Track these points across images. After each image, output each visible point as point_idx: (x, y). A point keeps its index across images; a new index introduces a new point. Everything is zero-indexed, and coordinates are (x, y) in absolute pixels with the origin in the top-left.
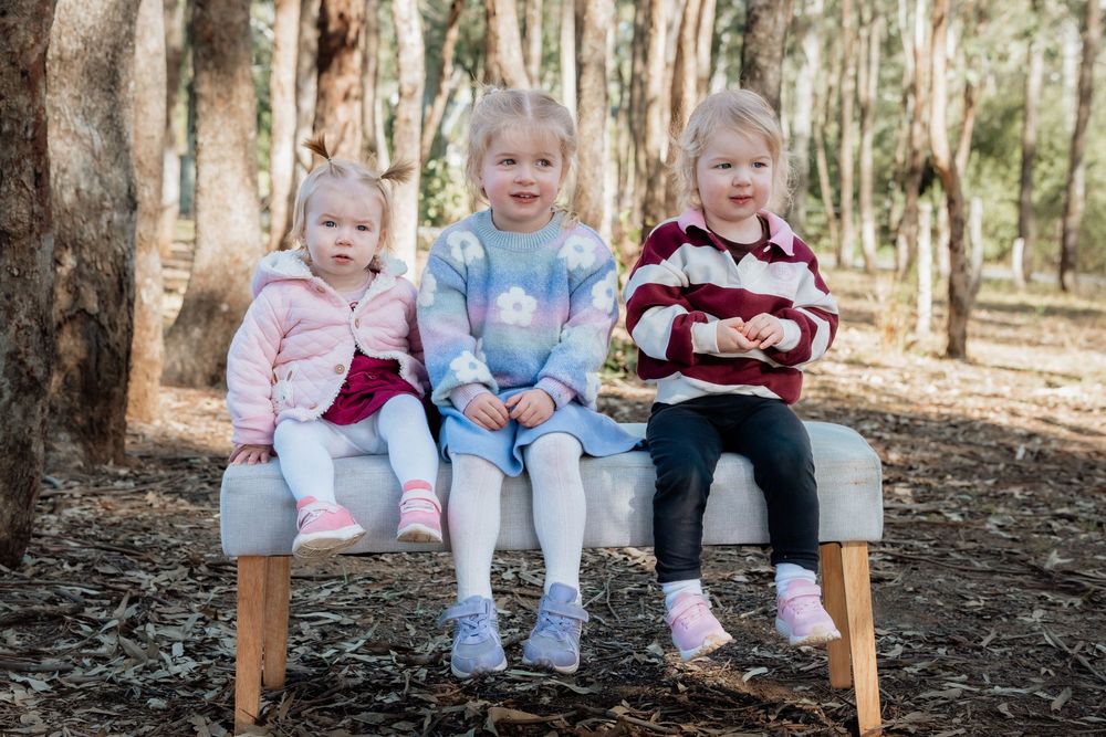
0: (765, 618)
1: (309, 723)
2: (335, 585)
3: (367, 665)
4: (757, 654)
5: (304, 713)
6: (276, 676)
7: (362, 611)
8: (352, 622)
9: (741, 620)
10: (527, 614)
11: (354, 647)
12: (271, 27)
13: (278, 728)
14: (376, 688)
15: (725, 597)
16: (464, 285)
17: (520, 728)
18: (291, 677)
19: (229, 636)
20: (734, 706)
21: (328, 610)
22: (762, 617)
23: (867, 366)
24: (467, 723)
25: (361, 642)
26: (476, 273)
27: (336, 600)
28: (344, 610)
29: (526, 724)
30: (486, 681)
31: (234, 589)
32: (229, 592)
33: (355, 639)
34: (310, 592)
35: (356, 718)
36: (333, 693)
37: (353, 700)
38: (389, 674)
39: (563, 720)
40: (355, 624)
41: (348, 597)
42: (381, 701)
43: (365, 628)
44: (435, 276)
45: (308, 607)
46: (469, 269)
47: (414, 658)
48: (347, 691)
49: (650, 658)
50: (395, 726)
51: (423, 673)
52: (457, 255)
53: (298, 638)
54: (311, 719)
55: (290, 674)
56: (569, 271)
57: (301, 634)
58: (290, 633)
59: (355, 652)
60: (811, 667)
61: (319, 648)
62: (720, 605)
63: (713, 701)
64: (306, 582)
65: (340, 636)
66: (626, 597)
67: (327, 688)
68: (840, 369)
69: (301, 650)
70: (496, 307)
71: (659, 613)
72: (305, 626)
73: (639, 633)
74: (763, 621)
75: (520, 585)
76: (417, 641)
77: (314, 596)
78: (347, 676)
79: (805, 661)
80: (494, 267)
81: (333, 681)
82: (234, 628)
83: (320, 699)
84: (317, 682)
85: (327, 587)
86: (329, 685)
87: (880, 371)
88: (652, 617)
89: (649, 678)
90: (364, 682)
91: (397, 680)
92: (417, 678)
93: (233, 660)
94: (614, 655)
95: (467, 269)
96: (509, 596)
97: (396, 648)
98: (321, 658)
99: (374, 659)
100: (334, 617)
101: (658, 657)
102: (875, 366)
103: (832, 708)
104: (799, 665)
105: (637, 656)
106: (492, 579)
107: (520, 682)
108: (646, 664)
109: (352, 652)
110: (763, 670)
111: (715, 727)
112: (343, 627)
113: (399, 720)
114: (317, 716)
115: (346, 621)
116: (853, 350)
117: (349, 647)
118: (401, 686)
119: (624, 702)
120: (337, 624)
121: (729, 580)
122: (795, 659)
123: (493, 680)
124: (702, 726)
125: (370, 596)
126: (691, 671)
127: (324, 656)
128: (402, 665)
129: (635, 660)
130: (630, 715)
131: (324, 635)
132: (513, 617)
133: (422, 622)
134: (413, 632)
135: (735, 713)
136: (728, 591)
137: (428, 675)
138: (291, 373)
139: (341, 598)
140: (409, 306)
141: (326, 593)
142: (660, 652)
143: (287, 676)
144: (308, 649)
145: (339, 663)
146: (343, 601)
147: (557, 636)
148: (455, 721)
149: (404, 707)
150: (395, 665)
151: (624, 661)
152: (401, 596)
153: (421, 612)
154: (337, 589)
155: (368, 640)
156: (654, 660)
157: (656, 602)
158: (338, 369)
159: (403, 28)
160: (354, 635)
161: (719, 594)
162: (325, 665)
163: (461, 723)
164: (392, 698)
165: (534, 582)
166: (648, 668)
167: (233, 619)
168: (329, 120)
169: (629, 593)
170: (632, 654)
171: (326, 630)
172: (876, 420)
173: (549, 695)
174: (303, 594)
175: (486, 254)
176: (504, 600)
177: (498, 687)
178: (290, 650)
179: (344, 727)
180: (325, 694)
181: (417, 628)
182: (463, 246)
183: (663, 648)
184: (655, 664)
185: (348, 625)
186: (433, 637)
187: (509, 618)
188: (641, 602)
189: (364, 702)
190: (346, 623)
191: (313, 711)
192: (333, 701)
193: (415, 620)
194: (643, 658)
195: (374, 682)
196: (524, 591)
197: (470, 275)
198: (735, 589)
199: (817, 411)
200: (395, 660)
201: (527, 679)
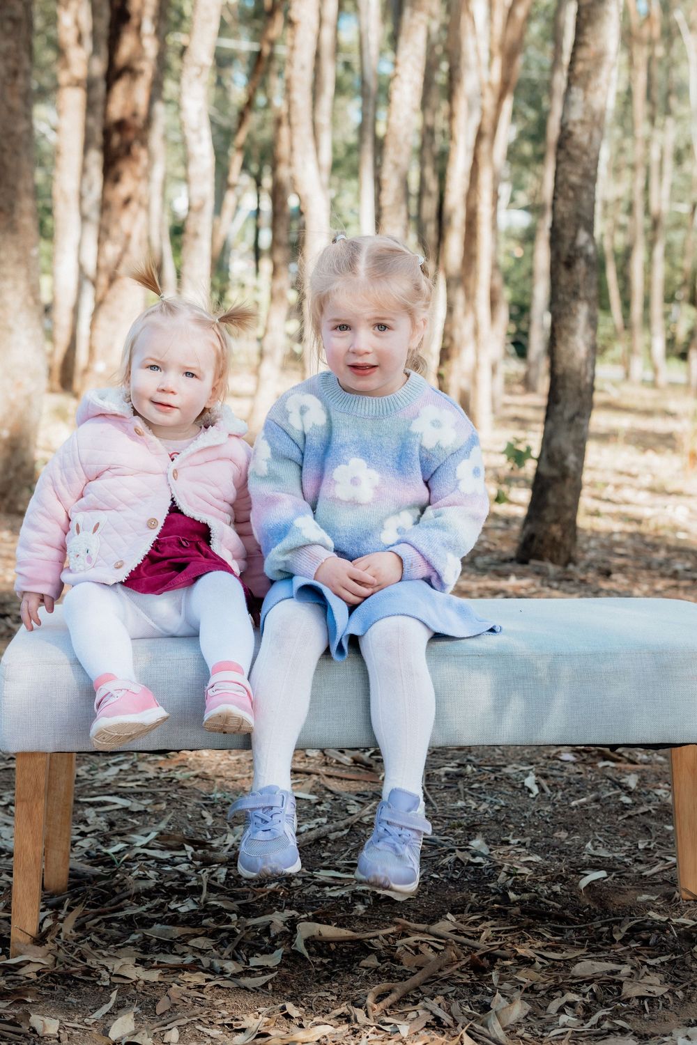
0: (598, 807)
1: (95, 938)
2: (123, 761)
3: (161, 862)
4: (593, 852)
5: (89, 924)
6: (58, 878)
7: (154, 795)
8: (142, 808)
9: (572, 808)
10: (335, 800)
11: (145, 841)
12: (55, 130)
13: (59, 948)
14: (170, 894)
15: (553, 781)
16: (300, 456)
17: (333, 946)
18: (76, 879)
19: (6, 824)
20: (573, 922)
21: (116, 794)
22: (594, 806)
23: (670, 494)
24: (273, 940)
25: (153, 835)
26: (315, 442)
27: (124, 780)
28: (133, 793)
29: (339, 942)
30: (293, 884)
31: (12, 765)
32: (6, 769)
33: (146, 831)
34: (96, 769)
35: (148, 932)
36: (121, 900)
37: (144, 908)
38: (182, 875)
39: (381, 938)
40: (146, 811)
41: (137, 777)
42: (175, 910)
43: (158, 817)
44: (271, 444)
45: (94, 789)
46: (308, 438)
47: (211, 855)
48: (138, 897)
49: (474, 856)
50: (192, 942)
51: (222, 873)
52: (295, 423)
53: (83, 828)
54: (97, 933)
55: (73, 874)
56: (421, 447)
57: (85, 822)
58: (74, 821)
59: (146, 846)
60: (655, 870)
61: (106, 842)
62: (547, 789)
63: (549, 915)
64: (92, 757)
65: (130, 827)
66: (444, 779)
67: (115, 894)
68: (643, 496)
69: (85, 843)
70: (332, 479)
71: (480, 799)
72: (90, 813)
73: (460, 825)
74: (596, 810)
75: (326, 764)
76: (215, 832)
77: (101, 775)
78: (139, 878)
79: (648, 862)
80: (334, 435)
81: (122, 884)
82: (12, 815)
83: (107, 907)
84: (104, 887)
85: (114, 764)
86: (117, 890)
87: (683, 500)
88: (474, 805)
89: (474, 882)
90: (157, 884)
91: (193, 882)
92: (215, 879)
93: (11, 855)
94: (434, 853)
95: (305, 437)
96: (315, 777)
97: (192, 842)
98: (107, 854)
99: (167, 855)
100: (122, 802)
101: (482, 855)
102: (678, 493)
103: (684, 925)
104: (641, 867)
105: (459, 854)
106: (295, 755)
107: (330, 885)
108: (470, 864)
109: (143, 847)
110: (603, 874)
111: (554, 949)
112: (132, 813)
113: (196, 936)
114: (103, 929)
115: (135, 806)
116: (654, 476)
117: (140, 840)
118: (197, 890)
119: (449, 916)
120: (126, 810)
121: (555, 758)
122: (636, 860)
123: (300, 882)
124: (539, 948)
125: (162, 776)
126: (521, 875)
127: (111, 851)
128: (198, 863)
129: (458, 859)
130: (457, 932)
131: (111, 824)
132: (320, 803)
133: (219, 808)
134: (210, 821)
135: (575, 930)
136: (555, 772)
137: (228, 875)
138: (98, 524)
139: (130, 778)
140: (240, 468)
141: (114, 771)
142: (485, 850)
143: (70, 876)
144: (94, 841)
145: (127, 860)
146: (133, 781)
147: (396, 850)
148: (259, 938)
149: (201, 919)
150: (191, 863)
151: (445, 861)
152: (196, 776)
153: (219, 795)
154: (125, 766)
155: (161, 833)
156: (478, 860)
157: (476, 786)
158: (151, 524)
159: (192, 137)
160: (145, 824)
161: (545, 777)
162: (112, 862)
163: (266, 940)
164: (186, 907)
165: (341, 760)
166: (472, 869)
167: (11, 804)
168: (115, 232)
169: (447, 774)
170: (453, 851)
171: (113, 818)
172: (688, 559)
173: (364, 903)
174: (88, 771)
175: (329, 420)
176: (310, 782)
177: (305, 892)
178: (74, 844)
179: (134, 944)
180: (113, 901)
181: (214, 816)
182: (303, 411)
183: (488, 843)
184: (480, 864)
185: (139, 812)
186: (232, 827)
187: (316, 804)
188: (461, 786)
189: (157, 911)
190: (135, 810)
191: (99, 923)
192: (121, 909)
193: (212, 806)
194: (467, 857)
195: (167, 885)
196: (332, 771)
197: (308, 443)
198: (562, 769)
199: (625, 547)
200: (190, 858)
201: (338, 882)
